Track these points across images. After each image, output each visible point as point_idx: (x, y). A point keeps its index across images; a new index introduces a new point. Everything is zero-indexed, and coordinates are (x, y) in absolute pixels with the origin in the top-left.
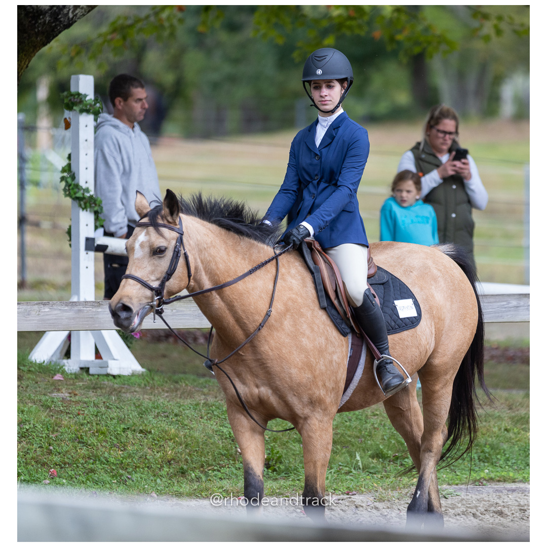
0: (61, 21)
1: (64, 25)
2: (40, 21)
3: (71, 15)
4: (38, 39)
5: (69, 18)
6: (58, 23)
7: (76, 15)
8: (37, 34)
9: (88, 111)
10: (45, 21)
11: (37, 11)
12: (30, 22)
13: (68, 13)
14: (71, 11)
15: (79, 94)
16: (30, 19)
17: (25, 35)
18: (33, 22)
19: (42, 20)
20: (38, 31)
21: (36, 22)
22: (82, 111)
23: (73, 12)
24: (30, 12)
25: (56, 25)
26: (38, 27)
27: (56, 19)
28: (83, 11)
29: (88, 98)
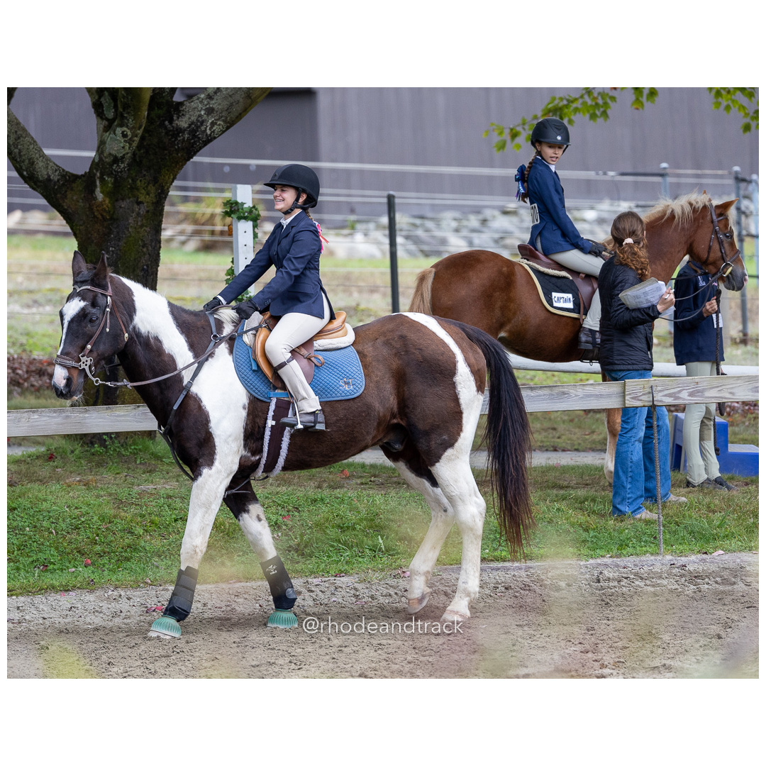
0: (199, 138)
1: (203, 141)
2: (179, 139)
3: (208, 132)
4: (179, 155)
5: (207, 135)
6: (196, 139)
7: (214, 132)
8: (177, 151)
9: (245, 218)
10: (184, 138)
11: (177, 130)
12: (170, 140)
13: (206, 130)
14: (208, 128)
15: (236, 203)
16: (170, 137)
17: (166, 152)
18: (173, 139)
19: (182, 138)
20: (178, 147)
21: (176, 139)
22: (240, 218)
23: (210, 129)
24: (170, 131)
25: (195, 142)
26: (178, 144)
27: (195, 136)
28: (221, 127)
29: (245, 206)
